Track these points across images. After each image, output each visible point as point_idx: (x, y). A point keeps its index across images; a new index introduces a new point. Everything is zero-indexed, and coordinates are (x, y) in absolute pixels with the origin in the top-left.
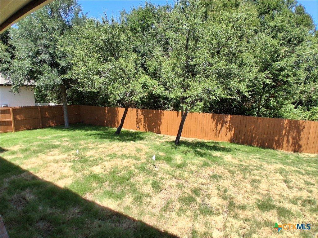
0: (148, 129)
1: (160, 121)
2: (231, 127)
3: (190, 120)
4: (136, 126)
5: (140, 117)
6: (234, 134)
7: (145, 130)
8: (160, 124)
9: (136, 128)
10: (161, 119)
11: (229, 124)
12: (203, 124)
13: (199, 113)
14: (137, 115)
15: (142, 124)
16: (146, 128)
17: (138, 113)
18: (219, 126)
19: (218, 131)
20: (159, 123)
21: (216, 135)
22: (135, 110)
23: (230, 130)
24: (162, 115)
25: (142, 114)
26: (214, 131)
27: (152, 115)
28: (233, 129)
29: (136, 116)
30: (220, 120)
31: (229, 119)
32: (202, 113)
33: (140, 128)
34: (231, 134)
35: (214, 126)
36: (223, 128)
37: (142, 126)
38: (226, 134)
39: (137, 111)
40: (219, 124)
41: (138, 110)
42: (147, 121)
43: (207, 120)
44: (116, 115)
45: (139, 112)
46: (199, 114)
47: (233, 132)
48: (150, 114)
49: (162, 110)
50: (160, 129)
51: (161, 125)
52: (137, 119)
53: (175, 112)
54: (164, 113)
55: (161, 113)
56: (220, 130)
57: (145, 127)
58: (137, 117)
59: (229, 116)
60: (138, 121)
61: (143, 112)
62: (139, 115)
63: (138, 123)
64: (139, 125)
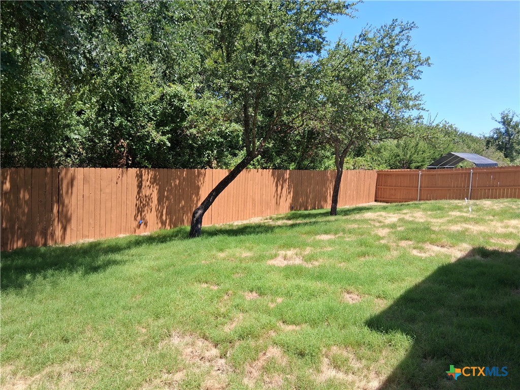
2: (290, 187)
3: (246, 185)
4: (135, 219)
5: (146, 191)
6: (293, 197)
7: (160, 225)
9: (135, 224)
10: (199, 188)
11: (288, 182)
12: (262, 190)
14: (140, 186)
15: (154, 209)
16: (164, 218)
17: (141, 182)
20: (195, 199)
21: (277, 203)
22: (133, 171)
23: (289, 192)
24: (202, 179)
25: (154, 181)
26: (274, 196)
27: (177, 182)
28: (292, 189)
29: (136, 190)
30: (280, 178)
31: (288, 176)
33: (146, 224)
34: (290, 198)
35: (274, 189)
36: (284, 190)
37: (151, 216)
38: (285, 199)
39: (140, 176)
40: (279, 185)
41: (140, 172)
42: (167, 198)
43: (267, 182)
44: (59, 196)
46: (258, 171)
47: (292, 194)
48: (174, 180)
52: (139, 198)
53: (225, 170)
54: (205, 175)
55: (199, 173)
56: (281, 193)
57: (162, 215)
58: (139, 193)
60: (141, 202)
61: (155, 176)
62: (143, 186)
63: (140, 210)
64: (143, 214)
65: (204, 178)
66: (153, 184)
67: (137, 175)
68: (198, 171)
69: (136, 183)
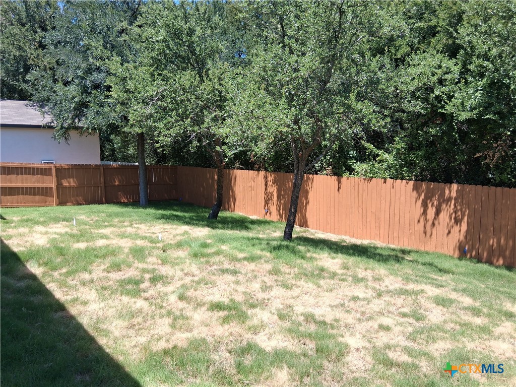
0: (284, 215)
1: (307, 198)
2: (459, 213)
3: (364, 197)
4: (264, 208)
5: (270, 189)
6: (467, 232)
7: (279, 217)
8: (306, 204)
9: (264, 211)
10: (308, 192)
11: (455, 205)
12: (392, 207)
13: (383, 180)
14: (266, 185)
15: (275, 203)
16: (281, 212)
17: (267, 182)
18: (431, 212)
19: (430, 223)
20: (305, 202)
21: (425, 233)
22: (262, 173)
23: (458, 221)
24: (310, 184)
25: (275, 182)
26: (419, 221)
27: (291, 184)
28: (466, 218)
29: (264, 187)
30: (433, 195)
31: (454, 194)
32: (389, 181)
33: (270, 213)
34: (459, 233)
36: (442, 215)
37: (273, 208)
38: (447, 231)
39: (266, 177)
40: (430, 205)
41: (266, 174)
42: (283, 197)
43: (402, 199)
44: (232, 185)
45: (269, 179)
46: (385, 182)
47: (464, 226)
48: (288, 182)
49: (310, 174)
50: (305, 215)
51: (308, 207)
52: (266, 193)
53: (334, 178)
54: (313, 180)
55: (308, 179)
56: (435, 219)
57: (280, 209)
58: (266, 189)
59: (455, 187)
60: (267, 197)
61: (275, 177)
62: (268, 185)
63: (267, 203)
64: (269, 205)
65: (312, 183)
66: (274, 184)
67: (264, 176)
68: (307, 176)
69: (264, 183)
